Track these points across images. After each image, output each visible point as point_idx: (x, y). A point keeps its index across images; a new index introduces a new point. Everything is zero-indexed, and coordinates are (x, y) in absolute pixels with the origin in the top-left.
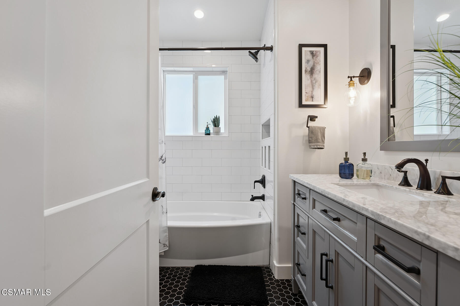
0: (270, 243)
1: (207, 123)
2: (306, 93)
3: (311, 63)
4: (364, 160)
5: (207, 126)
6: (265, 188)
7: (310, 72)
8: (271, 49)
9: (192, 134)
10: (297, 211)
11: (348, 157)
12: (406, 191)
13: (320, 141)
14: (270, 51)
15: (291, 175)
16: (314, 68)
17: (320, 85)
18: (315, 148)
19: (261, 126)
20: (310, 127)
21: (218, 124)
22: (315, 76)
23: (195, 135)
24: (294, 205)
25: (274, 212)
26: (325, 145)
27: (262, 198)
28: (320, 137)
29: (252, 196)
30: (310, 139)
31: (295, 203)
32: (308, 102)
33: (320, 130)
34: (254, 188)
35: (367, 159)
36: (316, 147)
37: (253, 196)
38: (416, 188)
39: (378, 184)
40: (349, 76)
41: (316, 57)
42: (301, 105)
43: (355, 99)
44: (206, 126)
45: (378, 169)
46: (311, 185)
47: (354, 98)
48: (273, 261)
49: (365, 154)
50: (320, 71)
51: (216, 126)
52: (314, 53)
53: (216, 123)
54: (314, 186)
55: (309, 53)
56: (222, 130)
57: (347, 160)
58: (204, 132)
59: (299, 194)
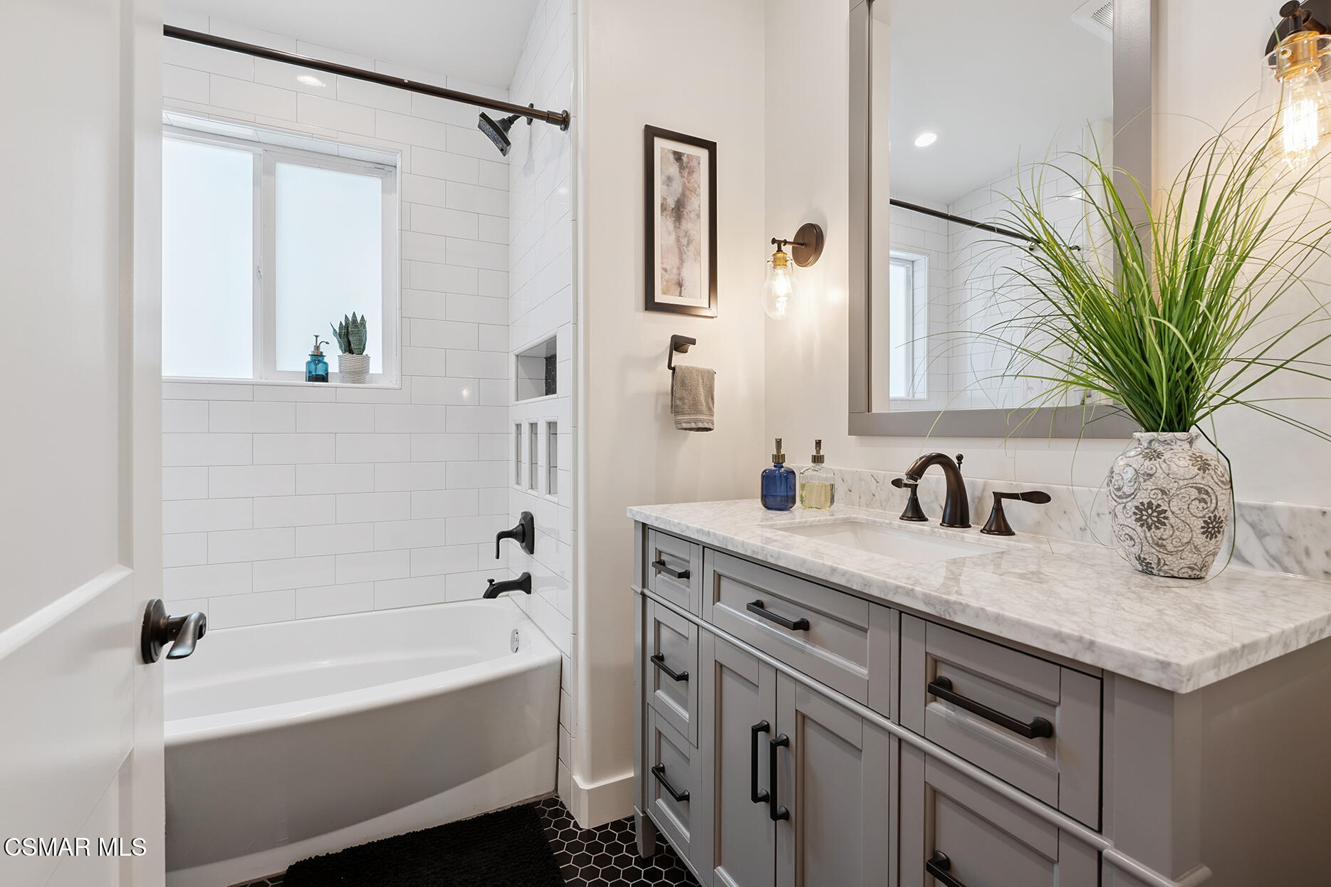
0: (559, 723)
1: (317, 337)
2: (665, 270)
3: (677, 187)
4: (816, 461)
5: (317, 348)
6: (532, 552)
7: (674, 211)
8: (563, 121)
9: (251, 377)
10: (654, 612)
11: (782, 453)
12: (922, 532)
13: (704, 408)
14: (559, 127)
15: (635, 509)
16: (683, 202)
17: (699, 253)
18: (691, 429)
19: (513, 360)
20: (677, 370)
21: (360, 344)
22: (686, 225)
23: (263, 381)
24: (644, 596)
25: (574, 625)
26: (715, 419)
27: (524, 584)
28: (702, 398)
29: (491, 581)
30: (678, 403)
31: (647, 592)
32: (669, 296)
33: (703, 379)
34: (498, 557)
35: (823, 456)
36: (693, 425)
37: (493, 581)
38: (941, 524)
39: (856, 518)
40: (774, 238)
41: (689, 173)
42: (651, 304)
43: (788, 301)
44: (311, 350)
45: (843, 480)
46: (714, 534)
47: (787, 298)
48: (571, 776)
49: (818, 443)
50: (697, 212)
51: (351, 352)
52: (685, 159)
53: (351, 339)
54: (724, 538)
55: (671, 157)
56: (375, 367)
57: (781, 461)
58: (303, 369)
59: (661, 564)
